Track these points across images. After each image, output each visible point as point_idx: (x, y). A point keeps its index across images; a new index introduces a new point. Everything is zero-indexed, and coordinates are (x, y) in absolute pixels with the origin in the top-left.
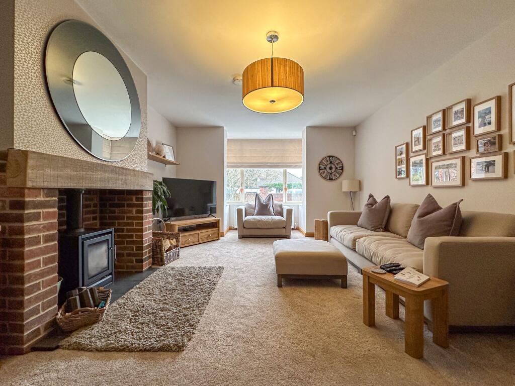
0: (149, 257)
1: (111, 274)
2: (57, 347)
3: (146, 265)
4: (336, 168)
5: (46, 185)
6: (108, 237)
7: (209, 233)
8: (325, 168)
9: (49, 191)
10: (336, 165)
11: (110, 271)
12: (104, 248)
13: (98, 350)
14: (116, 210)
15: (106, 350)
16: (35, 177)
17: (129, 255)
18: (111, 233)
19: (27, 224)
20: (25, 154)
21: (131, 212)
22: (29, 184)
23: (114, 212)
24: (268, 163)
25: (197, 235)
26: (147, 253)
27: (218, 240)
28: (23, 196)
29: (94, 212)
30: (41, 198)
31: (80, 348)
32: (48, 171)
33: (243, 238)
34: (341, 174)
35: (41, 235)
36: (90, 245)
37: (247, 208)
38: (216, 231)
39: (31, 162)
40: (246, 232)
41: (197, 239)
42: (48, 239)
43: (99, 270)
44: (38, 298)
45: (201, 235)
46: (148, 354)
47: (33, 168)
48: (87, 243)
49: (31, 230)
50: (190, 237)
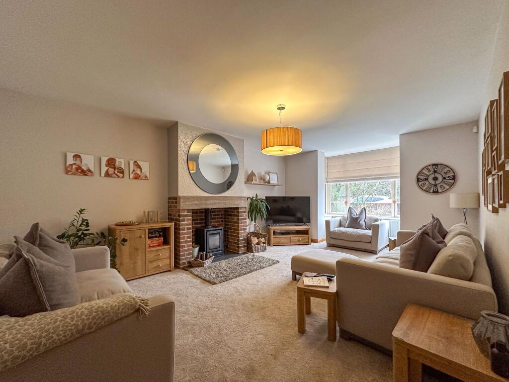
0: (244, 246)
1: (222, 250)
2: (187, 270)
3: (242, 250)
4: (444, 178)
5: (187, 208)
6: (220, 231)
7: (300, 238)
8: (426, 179)
9: (188, 211)
10: (443, 174)
11: (221, 249)
12: (218, 236)
13: (195, 275)
14: (230, 217)
15: (197, 276)
16: (183, 205)
17: (234, 243)
18: (221, 229)
19: (181, 223)
20: (180, 197)
21: (234, 219)
22: (181, 208)
23: (229, 219)
24: (371, 175)
25: (289, 239)
26: (242, 244)
27: (308, 244)
28: (180, 212)
29: (222, 218)
30: (186, 213)
31: (191, 272)
32: (188, 203)
33: (330, 246)
34: (451, 185)
35: (186, 227)
36: (210, 234)
37: (342, 220)
38: (307, 237)
39: (182, 200)
40: (333, 242)
41: (289, 241)
42: (188, 229)
43: (214, 247)
44: (185, 251)
45: (292, 239)
46: (205, 281)
47: (182, 202)
48: (208, 233)
49: (182, 225)
50: (284, 239)
